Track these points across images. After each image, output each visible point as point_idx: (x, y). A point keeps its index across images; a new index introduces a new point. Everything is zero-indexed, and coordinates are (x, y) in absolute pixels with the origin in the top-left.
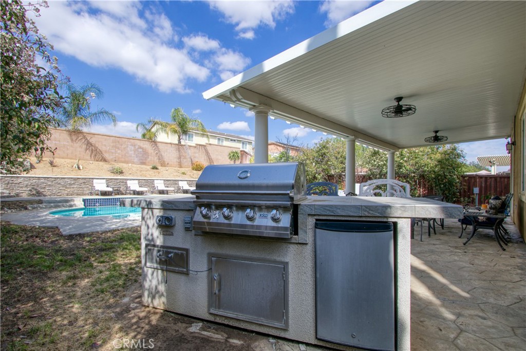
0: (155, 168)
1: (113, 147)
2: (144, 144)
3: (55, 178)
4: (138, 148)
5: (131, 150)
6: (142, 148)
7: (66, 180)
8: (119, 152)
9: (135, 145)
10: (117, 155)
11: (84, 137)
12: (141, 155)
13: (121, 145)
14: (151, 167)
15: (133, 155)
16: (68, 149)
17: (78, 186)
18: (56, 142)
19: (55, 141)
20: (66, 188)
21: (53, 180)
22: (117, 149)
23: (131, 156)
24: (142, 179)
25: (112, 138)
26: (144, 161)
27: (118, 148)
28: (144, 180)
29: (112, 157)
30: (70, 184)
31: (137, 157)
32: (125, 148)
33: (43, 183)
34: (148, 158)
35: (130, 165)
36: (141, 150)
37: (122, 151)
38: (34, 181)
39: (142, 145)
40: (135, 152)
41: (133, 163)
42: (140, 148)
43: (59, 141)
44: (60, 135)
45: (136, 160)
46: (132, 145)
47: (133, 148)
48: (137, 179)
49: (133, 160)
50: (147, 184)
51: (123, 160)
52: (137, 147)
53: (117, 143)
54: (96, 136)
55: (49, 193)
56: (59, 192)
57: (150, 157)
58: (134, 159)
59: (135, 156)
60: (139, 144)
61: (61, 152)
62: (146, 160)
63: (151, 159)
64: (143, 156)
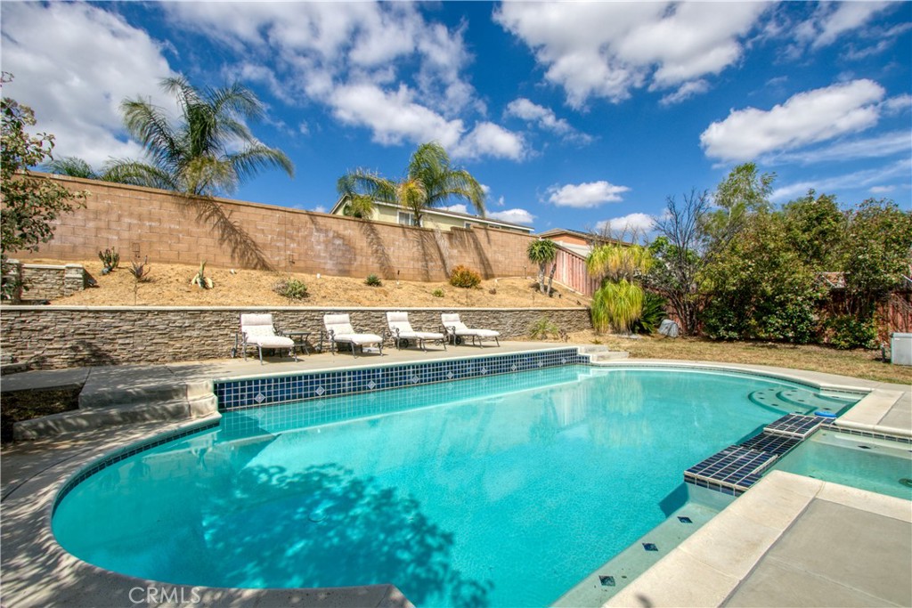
0: (373, 282)
1: (279, 234)
2: (345, 229)
3: (142, 313)
4: (334, 237)
5: (319, 243)
6: (343, 238)
7: (170, 316)
8: (292, 245)
9: (327, 231)
10: (288, 252)
11: (216, 210)
12: (340, 254)
13: (298, 231)
14: (366, 280)
15: (322, 254)
16: (179, 241)
17: (203, 333)
18: (153, 224)
19: (151, 220)
20: (172, 338)
21: (136, 317)
22: (288, 240)
23: (319, 257)
24: (357, 311)
25: (278, 214)
26: (347, 267)
27: (292, 238)
28: (362, 311)
29: (277, 259)
30: (182, 328)
31: (332, 257)
32: (305, 237)
33: (109, 327)
34: (355, 260)
35: (318, 275)
36: (338, 242)
37: (299, 244)
38: (85, 321)
39: (342, 232)
40: (326, 246)
41: (324, 272)
42: (338, 236)
43: (160, 221)
44: (161, 208)
45: (330, 265)
46: (320, 230)
47: (322, 237)
48: (345, 311)
49: (322, 266)
50: (368, 322)
51: (302, 264)
52: (331, 234)
53: (289, 226)
54: (242, 209)
55: (125, 355)
56: (152, 352)
57: (359, 258)
58: (325, 263)
59: (327, 255)
60: (335, 227)
61: (163, 249)
62: (350, 264)
63: (361, 262)
64: (343, 255)
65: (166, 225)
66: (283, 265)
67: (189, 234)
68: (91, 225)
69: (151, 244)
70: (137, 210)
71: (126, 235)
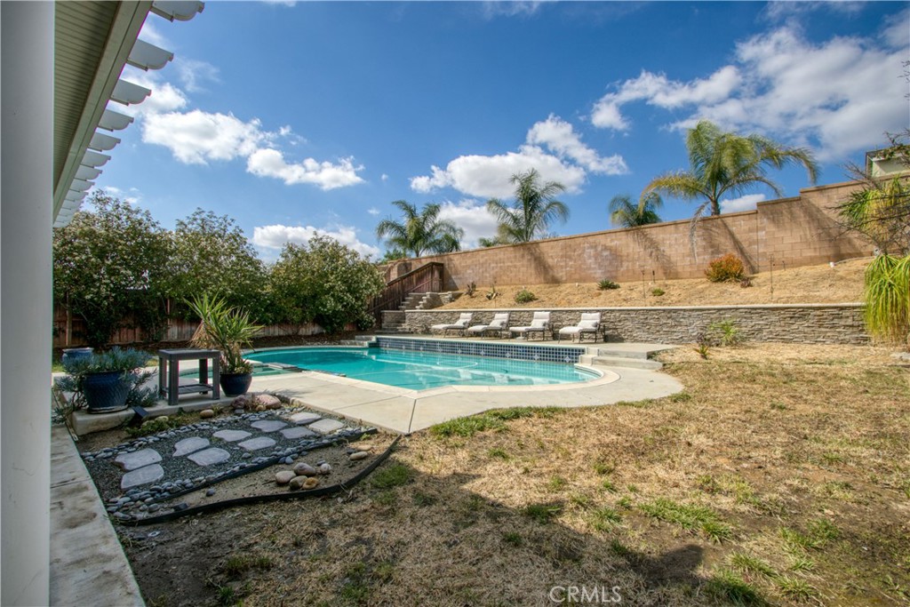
0: (607, 286)
1: (562, 257)
2: (612, 241)
4: (602, 250)
5: (590, 257)
6: (610, 249)
8: (570, 263)
9: (596, 246)
10: (568, 269)
11: (528, 249)
12: (607, 263)
13: (575, 251)
15: (593, 266)
16: (512, 272)
18: (501, 265)
19: (500, 263)
22: (567, 260)
23: (590, 268)
25: (561, 243)
26: (614, 274)
27: (570, 258)
29: (561, 274)
31: (600, 266)
32: (579, 255)
34: (622, 266)
36: (606, 253)
37: (575, 262)
39: (609, 244)
40: (596, 259)
41: (594, 280)
42: (606, 248)
43: (504, 263)
45: (599, 274)
46: (591, 247)
47: (592, 251)
49: (593, 275)
51: (577, 276)
52: (599, 249)
53: (568, 249)
57: (625, 264)
58: (595, 273)
59: (597, 266)
60: (603, 242)
61: (505, 278)
62: (617, 271)
63: (627, 267)
64: (610, 264)
65: (506, 264)
66: (564, 279)
67: (515, 267)
68: (481, 270)
69: (501, 276)
70: (496, 258)
71: (492, 273)
